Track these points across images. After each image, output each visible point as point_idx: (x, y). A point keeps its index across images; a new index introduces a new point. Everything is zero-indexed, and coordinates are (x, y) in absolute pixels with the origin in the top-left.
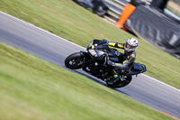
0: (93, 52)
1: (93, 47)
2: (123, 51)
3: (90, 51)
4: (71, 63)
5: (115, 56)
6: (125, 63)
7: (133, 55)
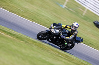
0: (53, 31)
1: (53, 28)
2: (70, 30)
3: (52, 30)
4: (40, 36)
5: (65, 33)
6: (72, 37)
7: (76, 32)
